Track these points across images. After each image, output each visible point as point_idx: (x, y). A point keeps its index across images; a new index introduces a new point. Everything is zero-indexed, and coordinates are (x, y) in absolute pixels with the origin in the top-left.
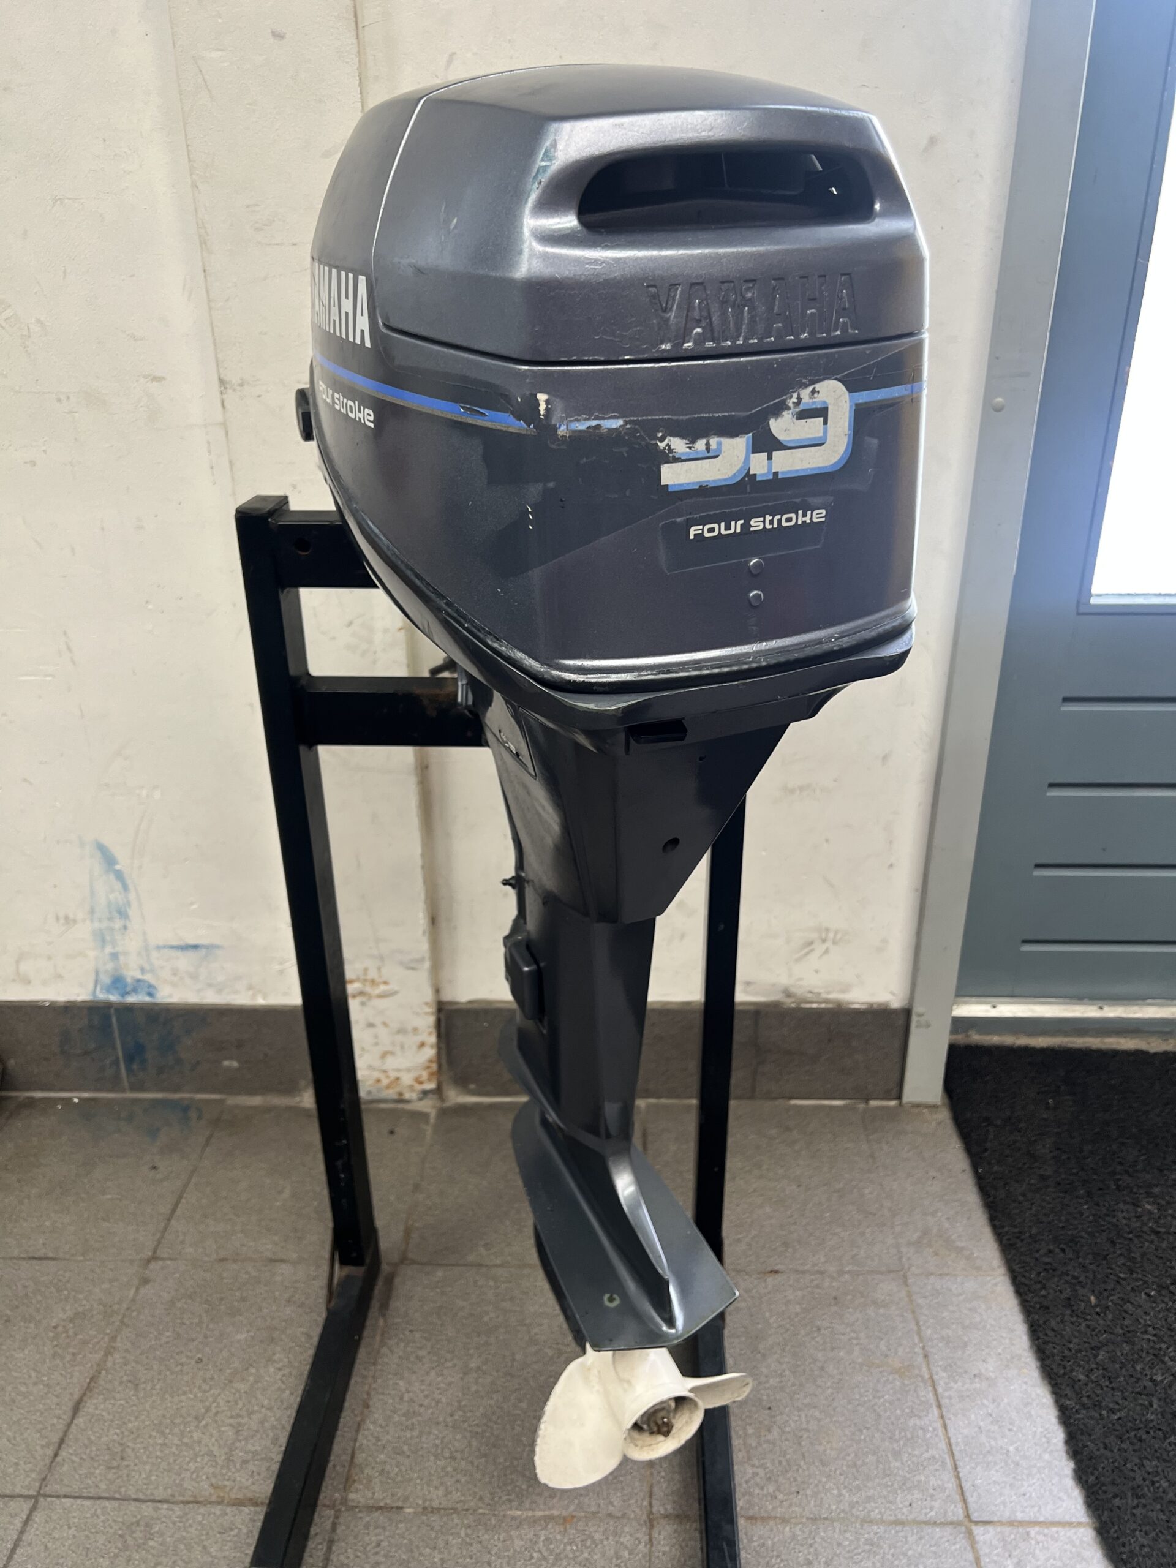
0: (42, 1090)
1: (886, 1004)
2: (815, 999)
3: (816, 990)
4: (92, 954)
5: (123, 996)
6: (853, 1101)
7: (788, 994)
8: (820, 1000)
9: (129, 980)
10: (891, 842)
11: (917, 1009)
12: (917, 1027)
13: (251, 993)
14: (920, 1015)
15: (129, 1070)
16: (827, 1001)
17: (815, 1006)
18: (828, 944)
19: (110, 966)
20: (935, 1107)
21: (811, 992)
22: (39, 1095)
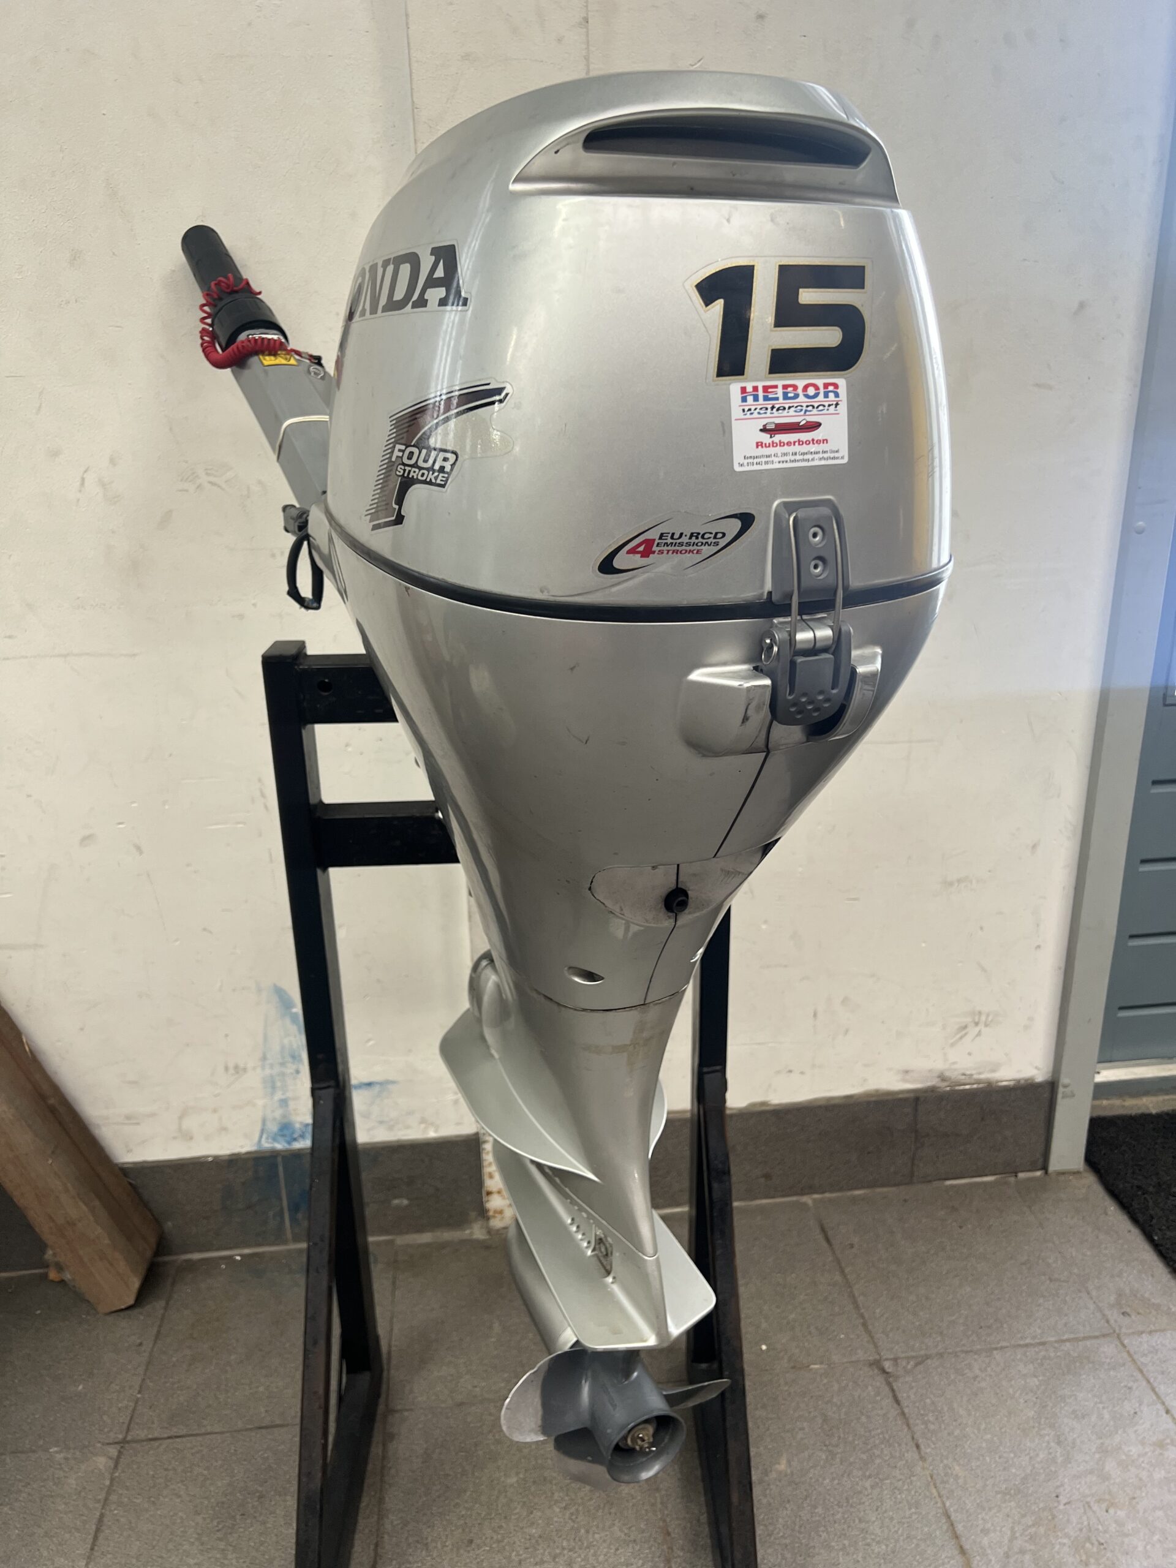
0: (200, 1251)
1: (1032, 1079)
2: (968, 1081)
3: (968, 1073)
4: (260, 1103)
5: (289, 1143)
6: (1003, 1176)
7: (942, 1078)
8: (973, 1081)
9: (297, 1126)
10: (1038, 925)
11: (1064, 1080)
12: (1063, 1097)
13: (423, 1126)
14: (1065, 1086)
15: (293, 1220)
16: (978, 1082)
17: (967, 1087)
18: (981, 1027)
19: (278, 1114)
20: (1078, 1173)
21: (964, 1074)
22: (196, 1256)
